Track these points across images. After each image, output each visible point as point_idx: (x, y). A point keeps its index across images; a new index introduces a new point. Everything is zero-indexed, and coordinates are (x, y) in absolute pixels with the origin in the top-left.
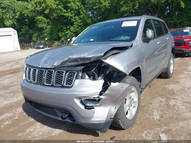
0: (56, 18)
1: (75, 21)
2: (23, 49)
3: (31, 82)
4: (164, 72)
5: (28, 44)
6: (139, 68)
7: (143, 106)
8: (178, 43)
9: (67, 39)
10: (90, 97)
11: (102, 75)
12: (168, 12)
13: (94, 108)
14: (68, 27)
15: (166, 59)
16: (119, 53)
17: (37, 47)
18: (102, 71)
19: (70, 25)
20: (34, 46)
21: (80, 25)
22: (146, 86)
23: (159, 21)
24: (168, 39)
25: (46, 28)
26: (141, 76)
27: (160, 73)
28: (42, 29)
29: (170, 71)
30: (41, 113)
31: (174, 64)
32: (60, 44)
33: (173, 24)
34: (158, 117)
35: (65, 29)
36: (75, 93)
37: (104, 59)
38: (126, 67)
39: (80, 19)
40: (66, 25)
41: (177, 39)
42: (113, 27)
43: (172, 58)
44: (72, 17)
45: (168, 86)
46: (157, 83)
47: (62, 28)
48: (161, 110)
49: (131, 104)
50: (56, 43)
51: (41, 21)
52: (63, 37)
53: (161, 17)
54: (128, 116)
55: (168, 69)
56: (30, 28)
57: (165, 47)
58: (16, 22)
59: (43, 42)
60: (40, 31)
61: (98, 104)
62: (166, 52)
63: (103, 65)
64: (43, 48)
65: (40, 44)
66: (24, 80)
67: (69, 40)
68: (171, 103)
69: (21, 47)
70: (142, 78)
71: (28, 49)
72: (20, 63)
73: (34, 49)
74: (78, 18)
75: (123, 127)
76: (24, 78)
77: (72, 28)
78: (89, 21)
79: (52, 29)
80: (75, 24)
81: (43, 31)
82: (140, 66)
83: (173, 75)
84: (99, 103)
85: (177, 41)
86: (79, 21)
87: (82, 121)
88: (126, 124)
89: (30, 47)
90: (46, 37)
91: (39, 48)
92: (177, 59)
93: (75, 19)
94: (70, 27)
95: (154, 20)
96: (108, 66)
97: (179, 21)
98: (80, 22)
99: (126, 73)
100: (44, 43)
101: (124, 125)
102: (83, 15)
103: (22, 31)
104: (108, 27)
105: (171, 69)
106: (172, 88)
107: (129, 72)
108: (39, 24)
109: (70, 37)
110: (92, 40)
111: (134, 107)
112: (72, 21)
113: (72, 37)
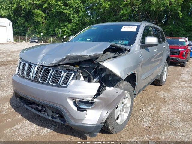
0: (54, 13)
1: (73, 18)
2: (17, 41)
3: (24, 77)
4: (157, 79)
5: (22, 37)
6: (134, 73)
7: (134, 111)
8: (173, 52)
9: (63, 36)
10: (84, 99)
11: (98, 78)
12: (165, 20)
13: (86, 111)
14: (65, 24)
15: (161, 67)
16: (117, 57)
17: (32, 41)
18: (98, 73)
19: (67, 22)
20: (28, 39)
21: (78, 23)
22: (139, 92)
23: (158, 28)
24: (164, 47)
25: (43, 22)
26: (135, 82)
27: (154, 79)
28: (38, 23)
29: (163, 79)
30: (30, 110)
31: (167, 72)
32: (55, 40)
33: (169, 33)
34: (148, 124)
35: (62, 26)
36: (70, 93)
37: (101, 62)
38: (123, 72)
39: (79, 17)
40: (63, 22)
41: (172, 47)
42: (112, 30)
43: (166, 66)
44: (70, 14)
45: (160, 94)
46: (150, 89)
47: (59, 24)
48: (152, 117)
49: (123, 109)
50: (52, 39)
51: (38, 15)
52: (60, 33)
53: (159, 24)
54: (119, 121)
55: (161, 77)
56: (25, 21)
57: (161, 55)
58: (13, 13)
59: (38, 36)
60: (36, 25)
61: (91, 107)
62: (161, 60)
63: (100, 68)
64: (37, 43)
65: (35, 38)
66: (16, 74)
67: (65, 37)
68: (162, 111)
69: (14, 39)
70: (136, 84)
71: (22, 42)
72: (12, 55)
73: (29, 43)
74: (77, 16)
75: (112, 132)
76: (17, 72)
77: (69, 25)
78: (87, 20)
79: (49, 24)
80: (73, 22)
81: (39, 25)
82: (136, 72)
83: (166, 83)
84: (92, 105)
85: (172, 50)
86: (77, 19)
87: (73, 123)
88: (115, 129)
89: (24, 40)
90: (41, 31)
91: (34, 42)
92: (170, 67)
93: (74, 17)
94: (67, 24)
95: (153, 27)
96: (104, 69)
97: (175, 30)
98: (78, 21)
99: (122, 77)
100: (40, 38)
101: (113, 129)
102: (82, 14)
103: (17, 23)
104: (107, 29)
105: (164, 77)
106: (163, 96)
107: (125, 78)
108: (36, 17)
109: (66, 34)
110: (88, 40)
111: (126, 112)
112: (70, 19)
113: (68, 34)
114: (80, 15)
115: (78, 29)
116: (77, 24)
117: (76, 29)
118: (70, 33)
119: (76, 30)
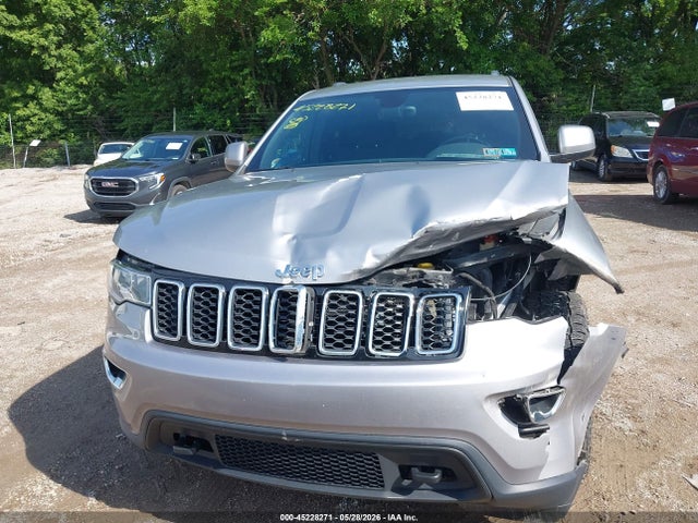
1: (60, 65)
9: (26, 141)
11: (508, 296)
14: (30, 92)
19: (37, 83)
21: (85, 82)
34: (628, 423)
35: (16, 100)
39: (85, 58)
44: (44, 49)
52: (7, 130)
61: (553, 413)
63: (539, 259)
67: (35, 143)
74: (74, 53)
77: (46, 94)
80: (62, 79)
86: (80, 68)
93: (60, 58)
94: (36, 91)
98: (85, 74)
102: (96, 44)
109: (40, 132)
112: (47, 68)
113: (48, 132)
114: (89, 48)
115: (90, 107)
116: (81, 86)
117: (80, 106)
118: (58, 126)
119: (81, 113)
